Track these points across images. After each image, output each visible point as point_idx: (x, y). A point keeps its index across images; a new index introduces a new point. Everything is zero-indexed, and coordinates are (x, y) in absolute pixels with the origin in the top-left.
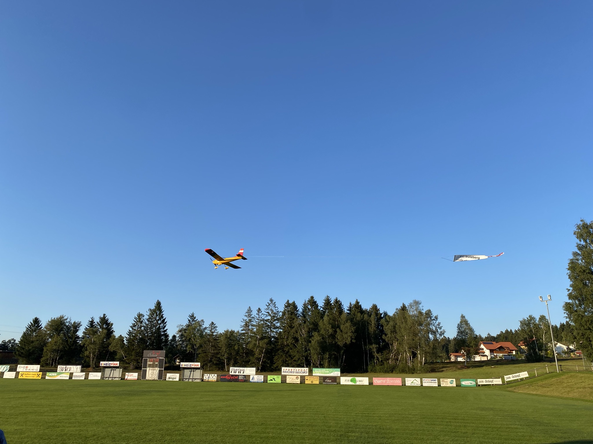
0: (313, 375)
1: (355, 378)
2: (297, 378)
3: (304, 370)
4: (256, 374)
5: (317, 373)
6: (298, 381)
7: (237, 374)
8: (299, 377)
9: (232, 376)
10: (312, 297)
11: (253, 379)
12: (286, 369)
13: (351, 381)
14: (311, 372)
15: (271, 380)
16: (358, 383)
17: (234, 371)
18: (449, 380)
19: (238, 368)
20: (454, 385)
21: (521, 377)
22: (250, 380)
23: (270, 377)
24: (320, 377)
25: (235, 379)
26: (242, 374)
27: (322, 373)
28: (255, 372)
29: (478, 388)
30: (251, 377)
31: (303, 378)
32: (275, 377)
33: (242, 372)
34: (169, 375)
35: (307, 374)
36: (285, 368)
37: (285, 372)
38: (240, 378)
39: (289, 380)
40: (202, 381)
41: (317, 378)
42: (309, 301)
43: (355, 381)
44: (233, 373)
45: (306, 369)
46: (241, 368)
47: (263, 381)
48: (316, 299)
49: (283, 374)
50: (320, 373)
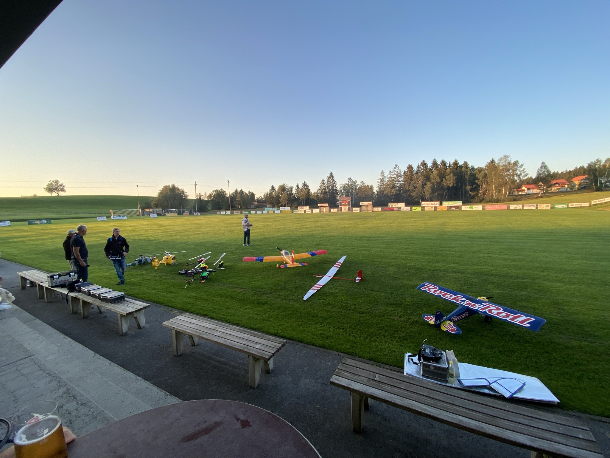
1: (472, 206)
2: (432, 208)
4: (405, 206)
6: (433, 209)
7: (393, 207)
8: (433, 207)
9: (391, 208)
10: (424, 161)
11: (403, 209)
13: (470, 208)
14: (441, 204)
16: (474, 209)
17: (390, 205)
18: (545, 205)
19: (394, 204)
20: (549, 208)
21: (606, 201)
23: (414, 208)
24: (448, 206)
25: (392, 210)
26: (396, 207)
27: (449, 204)
29: (569, 209)
30: (402, 208)
31: (436, 208)
32: (417, 207)
33: (396, 206)
34: (354, 209)
35: (439, 205)
36: (424, 203)
38: (395, 209)
39: (426, 209)
40: (373, 211)
41: (446, 207)
42: (421, 164)
43: (472, 208)
44: (390, 207)
45: (438, 202)
47: (409, 210)
48: (426, 162)
49: (422, 206)
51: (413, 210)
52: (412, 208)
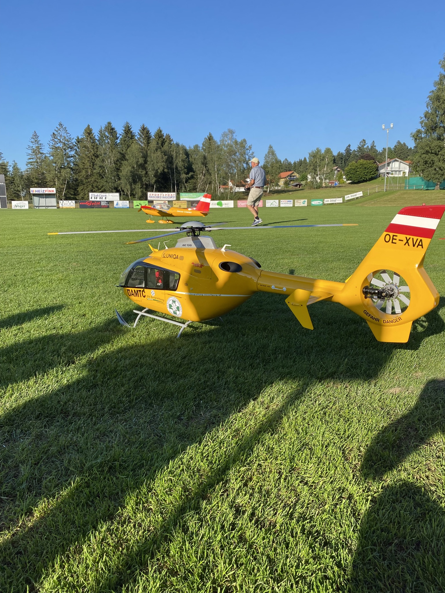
0: (181, 199)
3: (171, 195)
4: (120, 200)
5: (185, 197)
6: (166, 206)
7: (98, 199)
8: (167, 202)
11: (117, 205)
12: (153, 195)
13: (218, 204)
14: (178, 197)
16: (224, 206)
17: (93, 196)
18: (302, 200)
20: (306, 205)
21: (357, 196)
23: (136, 203)
24: (188, 201)
26: (104, 199)
27: (189, 198)
29: (324, 206)
30: (115, 203)
31: (170, 203)
32: (142, 202)
35: (175, 199)
37: (152, 197)
40: (58, 208)
41: (185, 202)
42: (106, 128)
43: (221, 204)
44: (93, 199)
45: (174, 194)
46: (103, 194)
47: (128, 206)
49: (149, 199)
50: (187, 197)
51: (135, 207)
52: (133, 202)
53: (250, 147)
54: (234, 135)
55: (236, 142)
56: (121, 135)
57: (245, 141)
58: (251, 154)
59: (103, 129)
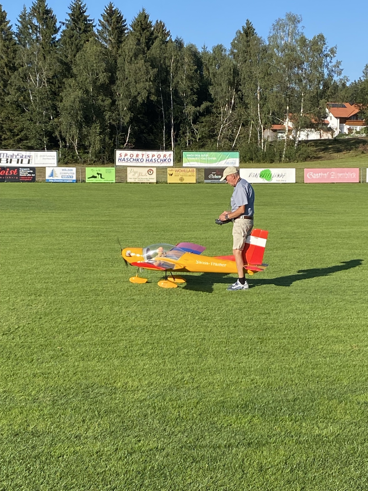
0: (184, 165)
1: (270, 169)
3: (165, 156)
5: (193, 161)
6: (153, 179)
7: (14, 164)
8: (154, 170)
11: (52, 175)
12: (126, 155)
14: (178, 160)
15: (94, 177)
16: (274, 180)
19: (16, 153)
22: (47, 178)
23: (90, 171)
24: (198, 169)
25: (11, 175)
26: (25, 164)
27: (201, 161)
28: (55, 161)
30: (48, 172)
31: (162, 171)
32: (102, 170)
33: (25, 161)
35: (171, 164)
36: (123, 152)
37: (124, 160)
38: (22, 173)
39: (132, 177)
41: (193, 171)
43: (269, 176)
45: (169, 154)
46: (24, 153)
47: (75, 178)
49: (118, 163)
50: (197, 161)
51: (87, 181)
52: (84, 172)
53: (332, 51)
54: (299, 25)
55: (303, 41)
56: (63, 24)
57: (321, 38)
58: (335, 66)
59: (28, 11)
